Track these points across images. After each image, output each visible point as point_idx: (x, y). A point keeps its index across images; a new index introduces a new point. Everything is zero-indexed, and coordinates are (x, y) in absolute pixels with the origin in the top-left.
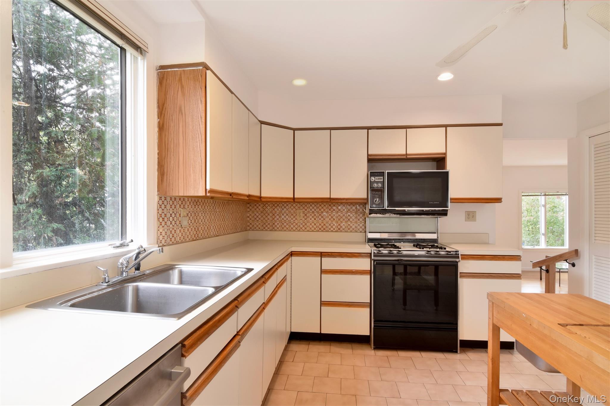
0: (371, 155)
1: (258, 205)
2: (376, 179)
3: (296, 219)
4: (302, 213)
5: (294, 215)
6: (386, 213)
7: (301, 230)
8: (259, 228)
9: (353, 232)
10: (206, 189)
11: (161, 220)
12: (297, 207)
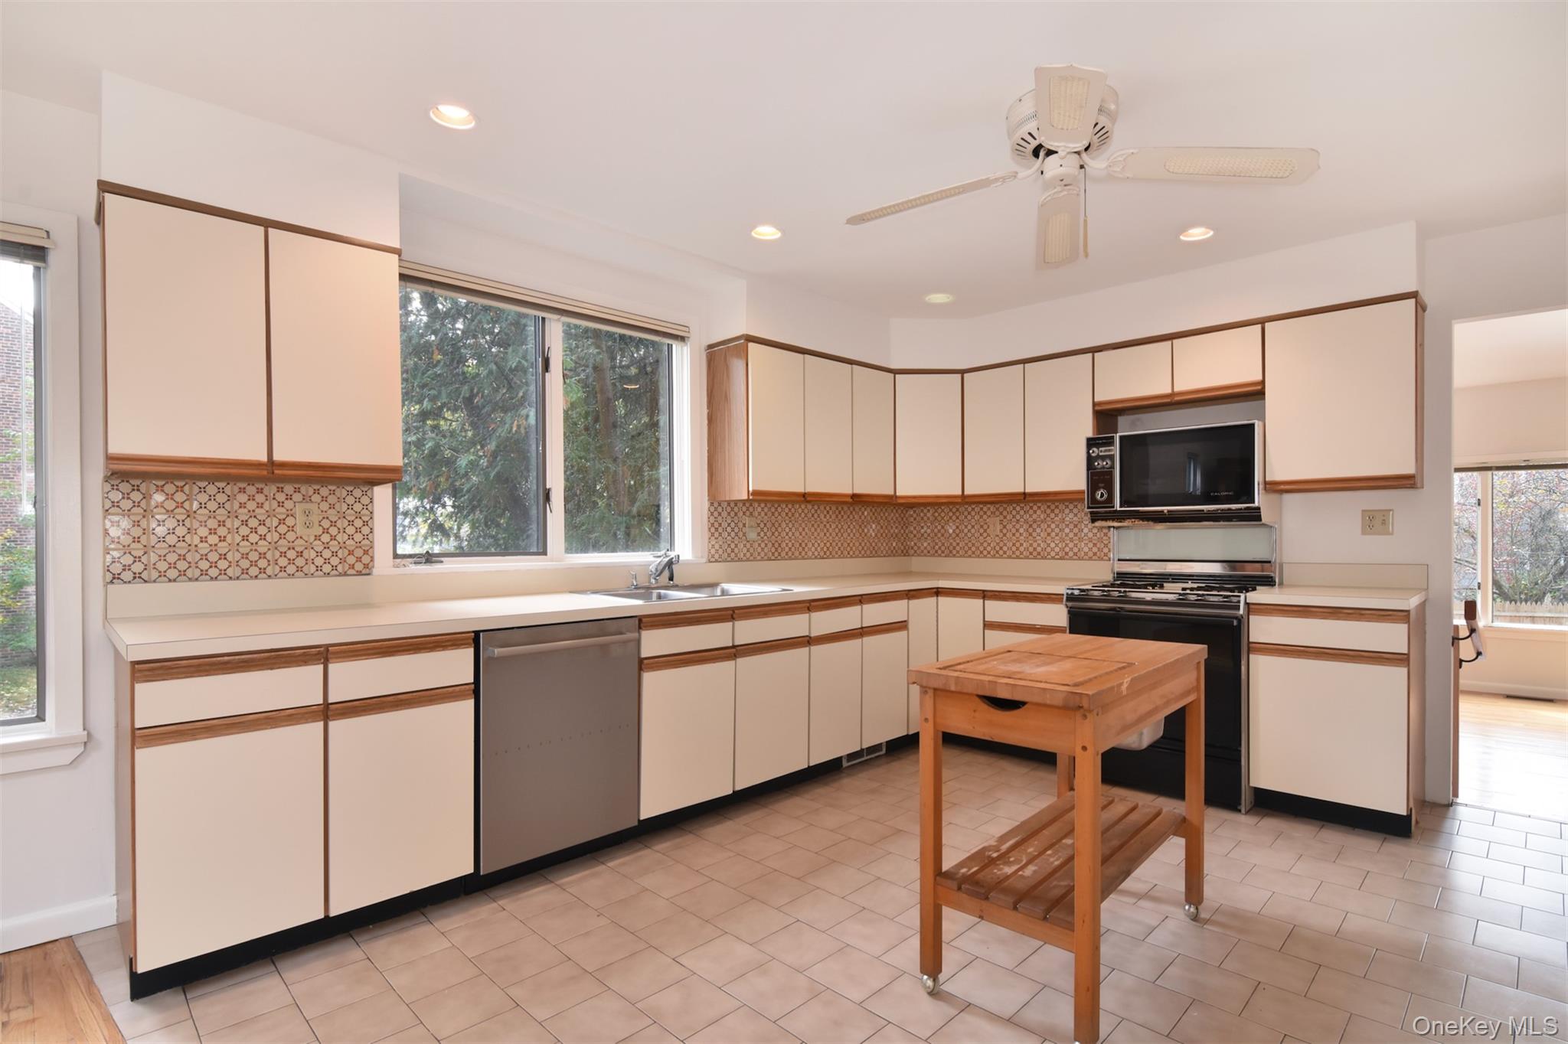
0: (1100, 404)
1: (925, 511)
2: (1101, 451)
3: (988, 535)
4: (998, 522)
5: (985, 527)
6: (1124, 519)
7: (997, 555)
8: (929, 552)
9: (1095, 560)
10: (748, 491)
11: (713, 530)
12: (989, 513)
